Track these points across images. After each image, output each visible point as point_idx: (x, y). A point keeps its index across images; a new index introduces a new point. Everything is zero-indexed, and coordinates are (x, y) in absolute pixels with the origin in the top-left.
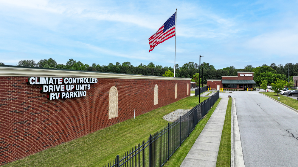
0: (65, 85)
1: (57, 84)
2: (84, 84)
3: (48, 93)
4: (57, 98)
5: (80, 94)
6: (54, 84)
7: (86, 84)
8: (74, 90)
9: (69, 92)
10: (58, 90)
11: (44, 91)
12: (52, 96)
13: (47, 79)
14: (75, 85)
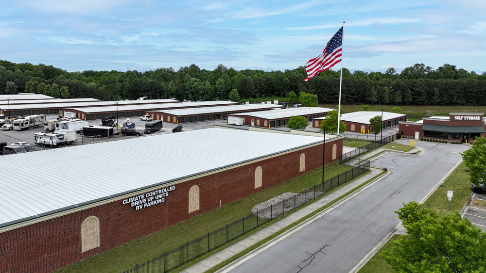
0: (147, 198)
1: (141, 199)
2: (162, 193)
3: (135, 207)
4: (141, 208)
5: (159, 201)
6: (139, 200)
7: (165, 192)
8: (154, 199)
9: (150, 202)
10: (141, 203)
11: (132, 206)
12: (137, 208)
13: (134, 198)
14: (154, 196)
